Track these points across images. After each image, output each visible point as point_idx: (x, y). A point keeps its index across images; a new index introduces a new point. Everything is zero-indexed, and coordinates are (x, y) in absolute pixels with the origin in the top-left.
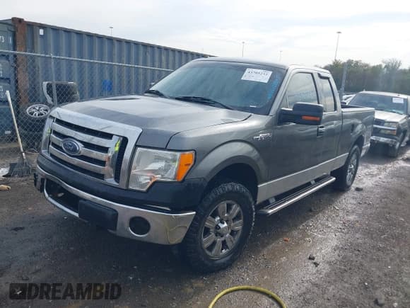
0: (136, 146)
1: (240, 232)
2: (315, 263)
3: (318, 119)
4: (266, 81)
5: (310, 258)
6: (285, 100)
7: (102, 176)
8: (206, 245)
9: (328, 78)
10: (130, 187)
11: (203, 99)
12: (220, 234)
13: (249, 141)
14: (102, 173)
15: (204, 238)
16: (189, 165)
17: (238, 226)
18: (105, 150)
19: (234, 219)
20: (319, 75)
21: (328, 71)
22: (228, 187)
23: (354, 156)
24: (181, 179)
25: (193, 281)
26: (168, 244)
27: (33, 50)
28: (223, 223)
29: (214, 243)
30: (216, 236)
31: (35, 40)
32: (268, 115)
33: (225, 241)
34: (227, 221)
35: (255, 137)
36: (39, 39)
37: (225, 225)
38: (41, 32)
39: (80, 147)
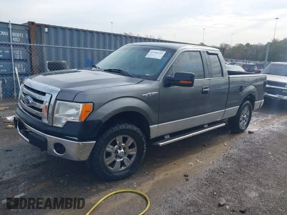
0: (56, 100)
1: (135, 156)
2: (187, 179)
3: (191, 82)
4: (160, 58)
5: (185, 176)
6: (171, 70)
7: (40, 118)
8: (108, 163)
9: (217, 54)
10: (54, 125)
11: (119, 70)
12: (118, 157)
13: (138, 97)
14: (40, 116)
15: (106, 158)
16: (89, 111)
17: (133, 152)
18: (42, 102)
19: (130, 147)
20: (207, 52)
21: (218, 50)
22: (123, 127)
23: (246, 109)
24: (83, 120)
25: (99, 185)
26: (78, 160)
27: (41, 42)
28: (121, 150)
29: (114, 162)
30: (116, 157)
31: (42, 35)
32: (156, 80)
33: (123, 161)
34: (124, 149)
35: (143, 95)
36: (45, 34)
37: (122, 150)
38: (46, 30)
39: (31, 101)
